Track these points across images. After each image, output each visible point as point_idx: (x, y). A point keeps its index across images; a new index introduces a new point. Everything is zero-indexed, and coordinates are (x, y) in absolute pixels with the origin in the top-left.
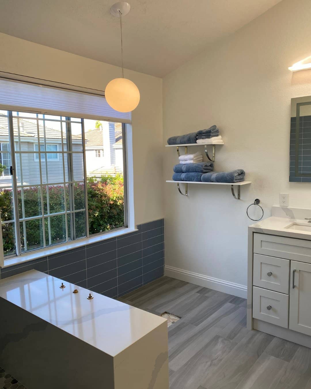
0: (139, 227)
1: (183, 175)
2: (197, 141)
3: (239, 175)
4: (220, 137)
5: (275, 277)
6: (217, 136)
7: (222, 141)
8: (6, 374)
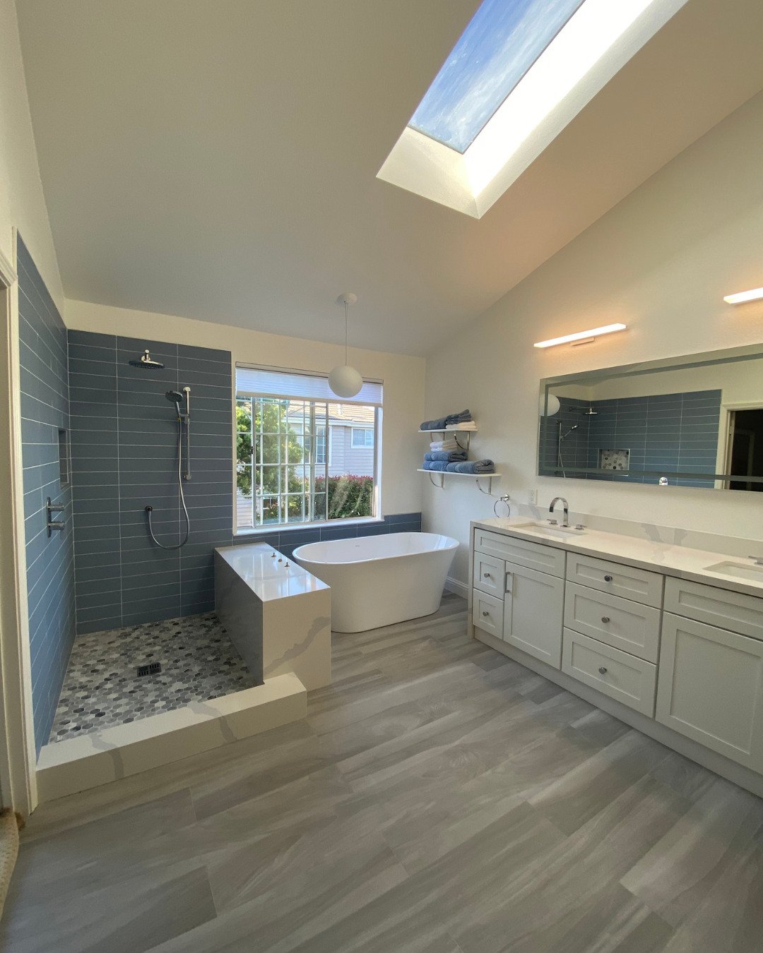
0: (386, 517)
1: (432, 464)
2: (447, 427)
3: (485, 465)
4: (473, 422)
5: (493, 579)
6: (470, 421)
7: (475, 427)
8: (221, 625)
